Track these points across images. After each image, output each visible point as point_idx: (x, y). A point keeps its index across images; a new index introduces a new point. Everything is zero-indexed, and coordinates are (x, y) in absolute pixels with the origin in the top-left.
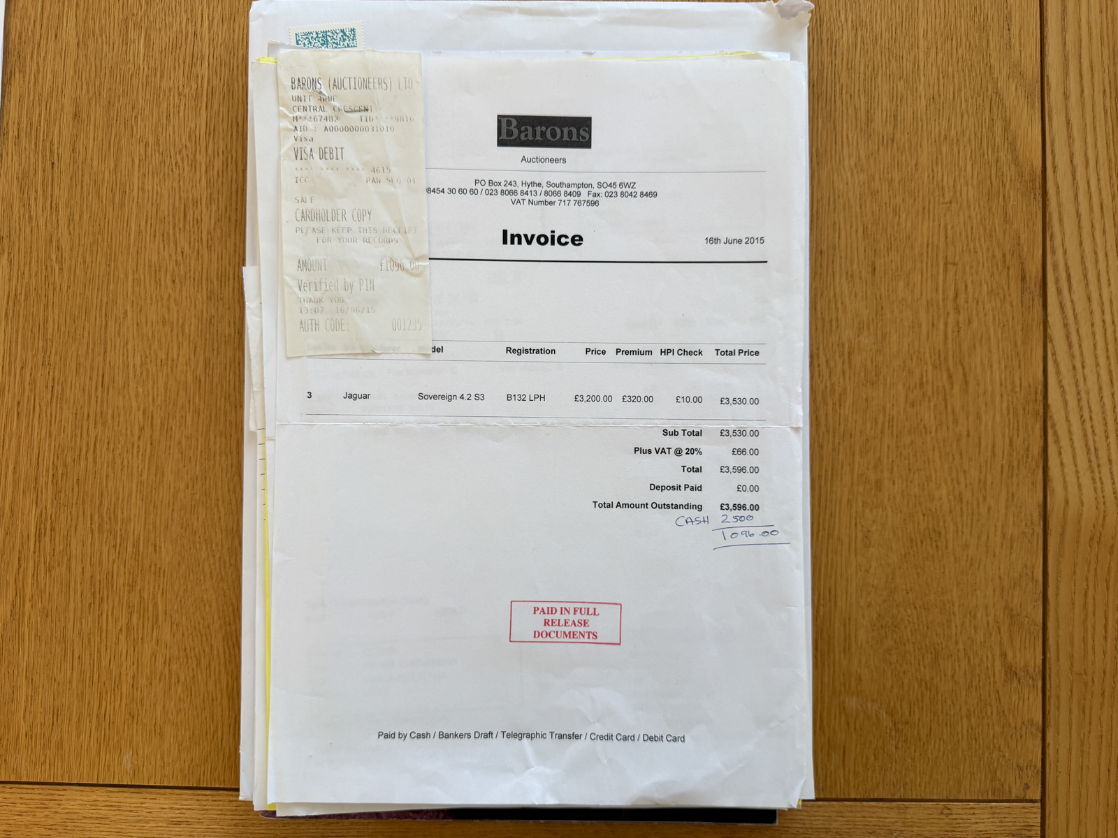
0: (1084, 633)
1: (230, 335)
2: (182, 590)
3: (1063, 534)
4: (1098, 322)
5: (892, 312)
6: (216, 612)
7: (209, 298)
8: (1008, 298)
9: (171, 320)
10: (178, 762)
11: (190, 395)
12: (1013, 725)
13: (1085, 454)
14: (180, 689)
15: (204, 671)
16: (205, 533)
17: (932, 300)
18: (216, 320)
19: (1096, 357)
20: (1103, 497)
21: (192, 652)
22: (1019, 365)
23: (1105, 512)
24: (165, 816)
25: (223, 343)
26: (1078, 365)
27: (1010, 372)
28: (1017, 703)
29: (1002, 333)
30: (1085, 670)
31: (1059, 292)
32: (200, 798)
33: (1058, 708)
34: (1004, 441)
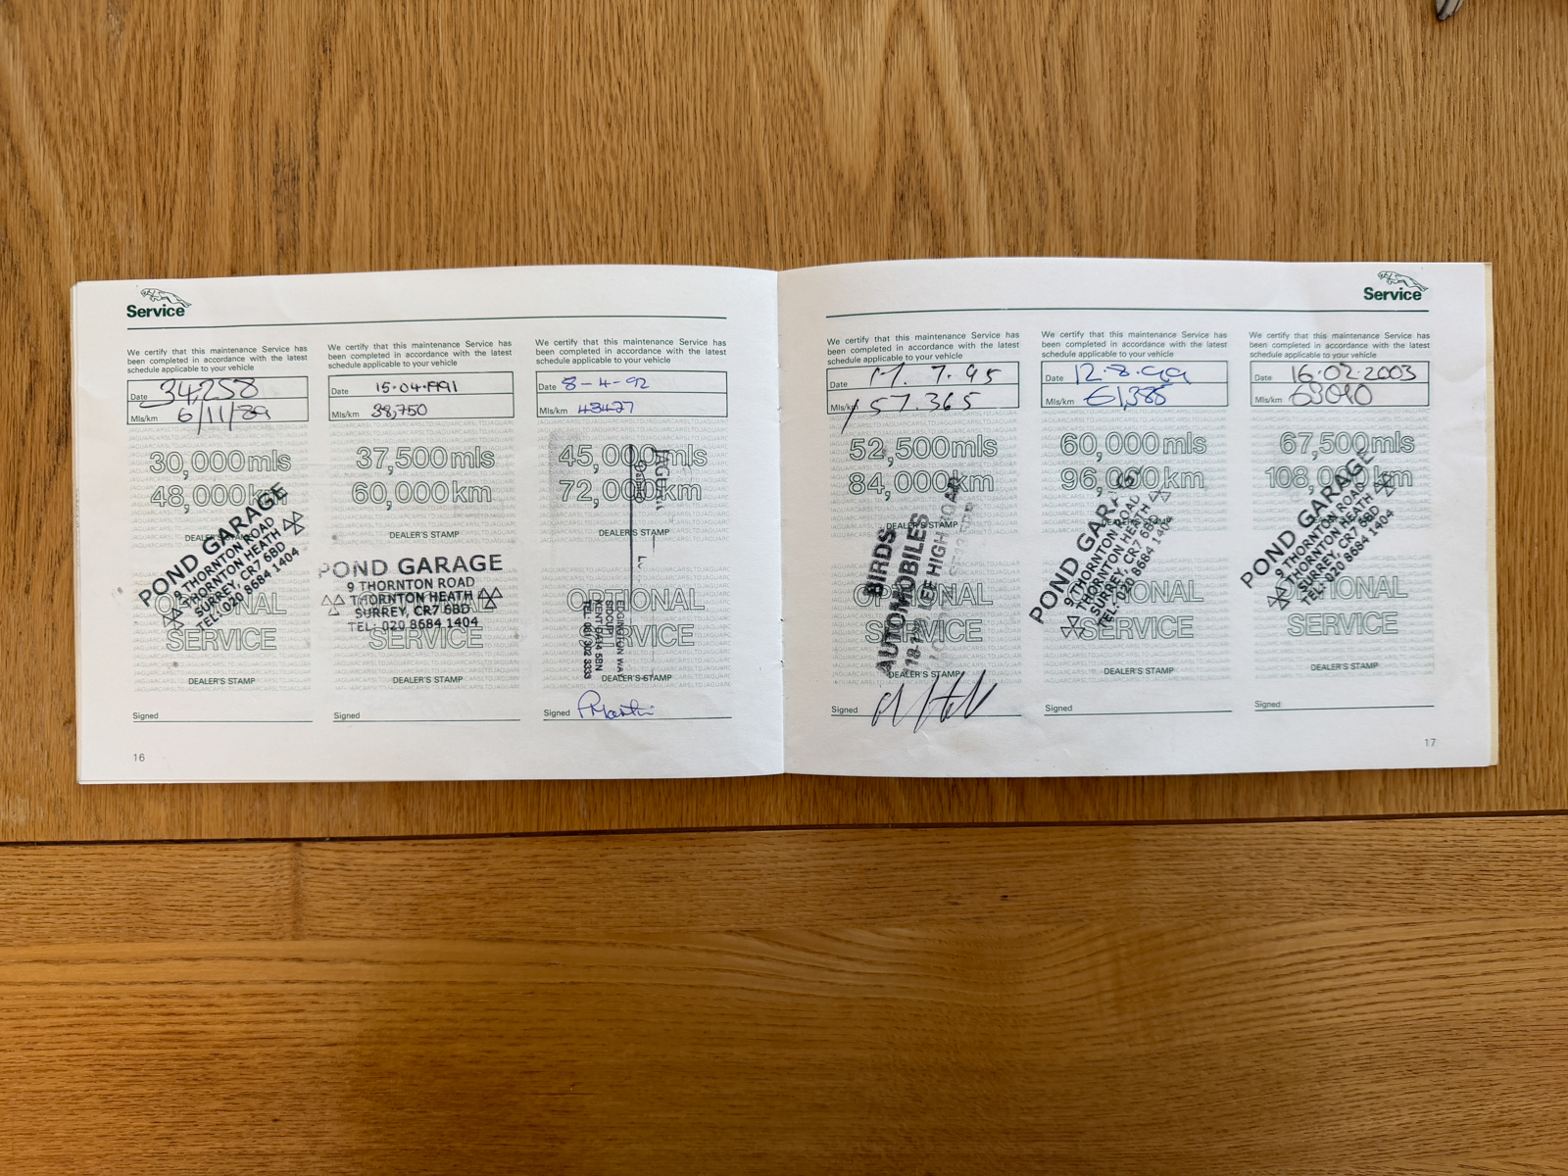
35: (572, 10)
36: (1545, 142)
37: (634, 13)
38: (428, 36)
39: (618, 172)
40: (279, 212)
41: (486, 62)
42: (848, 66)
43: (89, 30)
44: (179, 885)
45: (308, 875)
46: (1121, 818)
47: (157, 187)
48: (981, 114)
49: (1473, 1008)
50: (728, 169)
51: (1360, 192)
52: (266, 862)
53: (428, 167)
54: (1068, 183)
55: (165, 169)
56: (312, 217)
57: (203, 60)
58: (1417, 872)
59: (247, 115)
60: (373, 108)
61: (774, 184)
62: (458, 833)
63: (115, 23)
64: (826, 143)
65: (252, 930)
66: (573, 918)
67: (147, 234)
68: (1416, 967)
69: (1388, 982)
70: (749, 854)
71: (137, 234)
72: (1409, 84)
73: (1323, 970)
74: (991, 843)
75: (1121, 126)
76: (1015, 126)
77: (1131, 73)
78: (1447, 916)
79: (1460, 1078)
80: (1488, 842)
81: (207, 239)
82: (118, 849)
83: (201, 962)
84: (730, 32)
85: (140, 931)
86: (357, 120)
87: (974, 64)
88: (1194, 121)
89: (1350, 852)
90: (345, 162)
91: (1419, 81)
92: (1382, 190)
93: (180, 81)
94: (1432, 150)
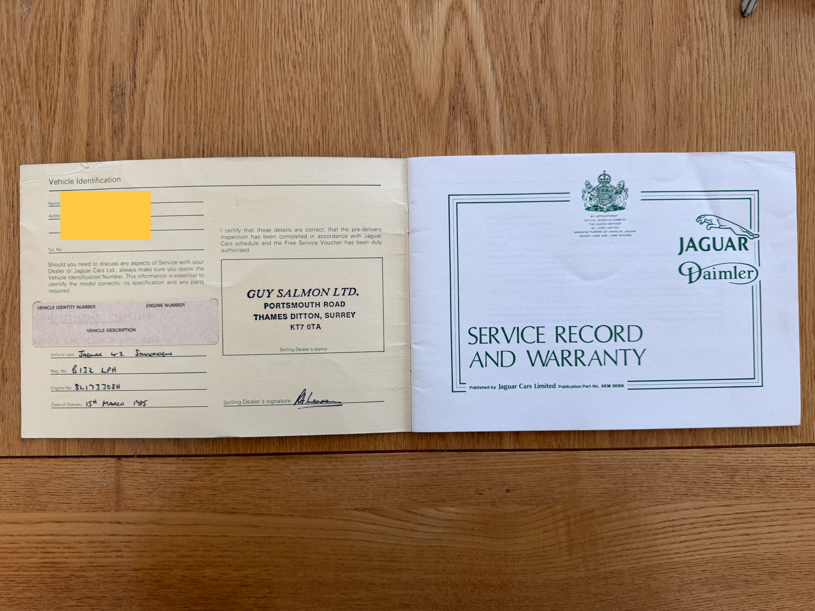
35: (275, 5)
36: (800, 83)
37: (309, 7)
38: (196, 18)
39: (299, 93)
40: (113, 112)
41: (228, 32)
42: (425, 37)
43: (11, 13)
44: (53, 481)
45: (124, 476)
46: (571, 447)
47: (47, 98)
48: (497, 63)
49: (762, 551)
50: (359, 92)
51: (701, 108)
52: (101, 468)
53: (195, 89)
54: (543, 101)
55: (52, 88)
56: (132, 115)
57: (73, 29)
58: (732, 477)
59: (97, 60)
60: (166, 56)
61: (384, 100)
62: (207, 453)
63: (25, 9)
64: (413, 78)
65: (94, 506)
66: (270, 501)
67: (41, 123)
68: (731, 529)
69: (717, 537)
70: (368, 466)
71: (36, 123)
72: (727, 51)
73: (681, 530)
74: (500, 461)
75: (572, 71)
76: (515, 70)
77: (578, 43)
78: (748, 501)
79: (755, 590)
80: (770, 460)
81: (74, 127)
82: (20, 461)
83: (65, 524)
84: (361, 18)
85: (31, 506)
86: (157, 63)
87: (493, 36)
88: (612, 68)
89: (696, 466)
90: (150, 86)
91: (733, 49)
92: (713, 107)
93: (61, 41)
94: (740, 86)
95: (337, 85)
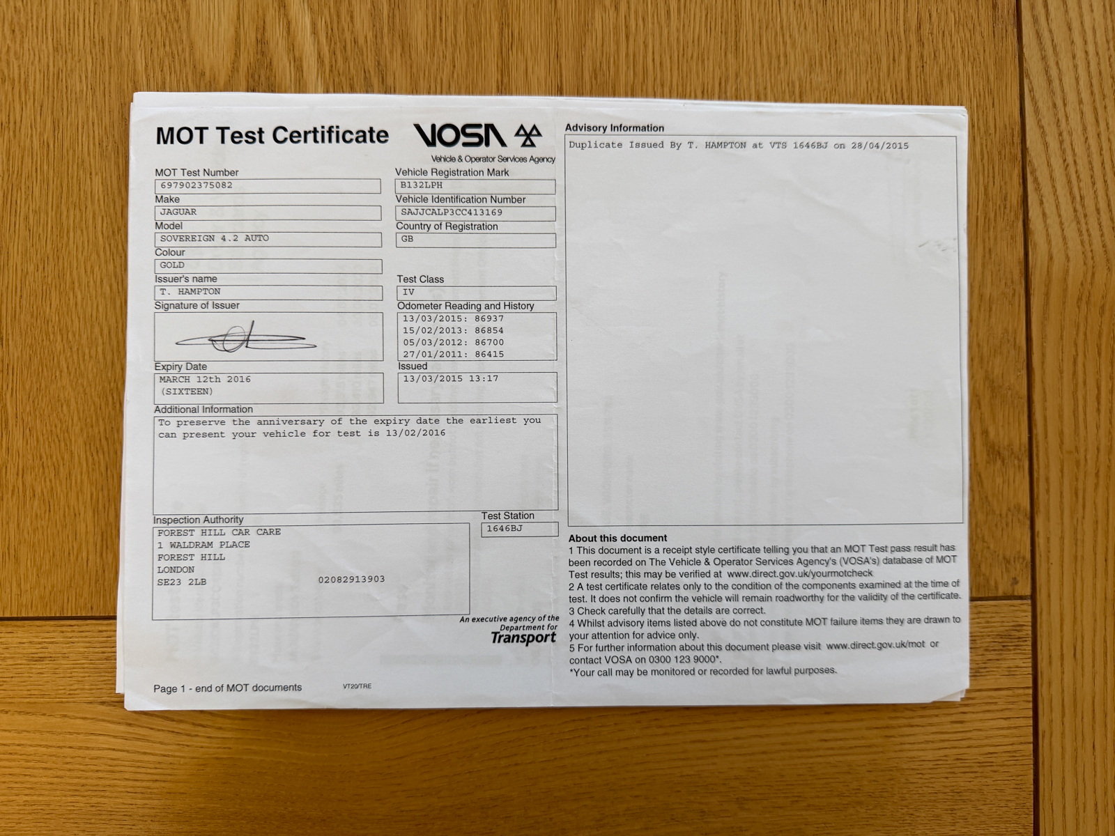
0: (1075, 405)
1: (82, 91)
2: (35, 389)
3: (1047, 295)
4: (1080, 54)
5: (846, 45)
6: (76, 412)
7: (56, 50)
8: (978, 28)
9: (11, 76)
10: (37, 590)
11: (36, 163)
12: (998, 512)
13: (1070, 203)
14: (36, 503)
15: (64, 482)
16: (59, 321)
17: (892, 31)
18: (64, 74)
19: (1079, 93)
20: (1092, 251)
21: (49, 460)
22: (993, 104)
23: (1093, 267)
24: (25, 651)
25: (74, 100)
26: (1059, 103)
27: (983, 112)
28: (1001, 487)
29: (973, 68)
30: (1076, 448)
31: (1035, 20)
32: (64, 629)
33: (1048, 491)
34: (978, 190)
95: (76, 58)
